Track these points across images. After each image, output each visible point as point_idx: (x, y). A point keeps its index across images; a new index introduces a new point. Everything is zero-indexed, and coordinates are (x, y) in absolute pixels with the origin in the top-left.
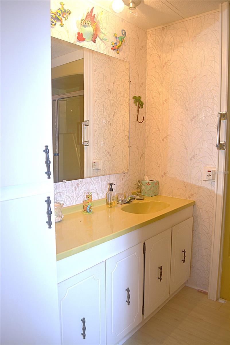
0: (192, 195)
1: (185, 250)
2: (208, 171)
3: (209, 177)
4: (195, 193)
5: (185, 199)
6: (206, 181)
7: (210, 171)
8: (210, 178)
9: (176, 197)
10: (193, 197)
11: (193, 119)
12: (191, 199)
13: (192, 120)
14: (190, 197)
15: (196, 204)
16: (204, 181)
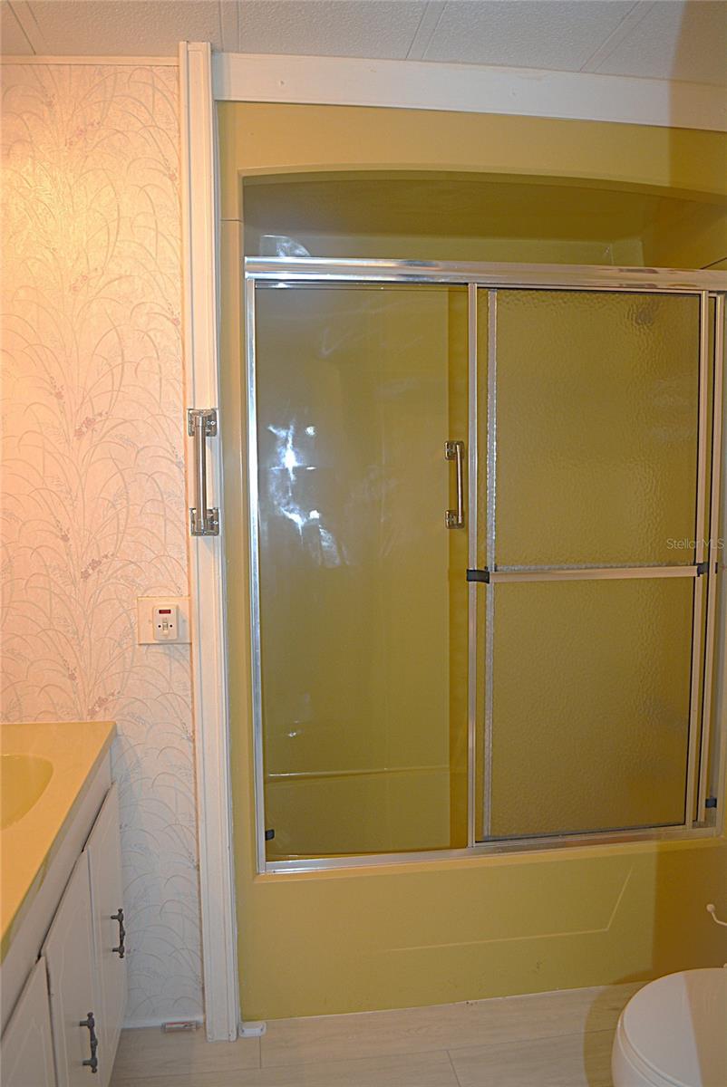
0: (101, 702)
1: (120, 911)
2: (161, 612)
3: (166, 631)
4: (113, 694)
5: (76, 721)
6: (149, 645)
7: (169, 612)
8: (169, 634)
9: (38, 722)
10: (105, 709)
11: (84, 429)
12: (99, 718)
13: (79, 434)
14: (92, 713)
15: (120, 732)
16: (143, 647)
